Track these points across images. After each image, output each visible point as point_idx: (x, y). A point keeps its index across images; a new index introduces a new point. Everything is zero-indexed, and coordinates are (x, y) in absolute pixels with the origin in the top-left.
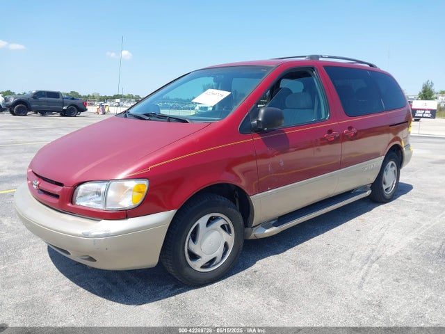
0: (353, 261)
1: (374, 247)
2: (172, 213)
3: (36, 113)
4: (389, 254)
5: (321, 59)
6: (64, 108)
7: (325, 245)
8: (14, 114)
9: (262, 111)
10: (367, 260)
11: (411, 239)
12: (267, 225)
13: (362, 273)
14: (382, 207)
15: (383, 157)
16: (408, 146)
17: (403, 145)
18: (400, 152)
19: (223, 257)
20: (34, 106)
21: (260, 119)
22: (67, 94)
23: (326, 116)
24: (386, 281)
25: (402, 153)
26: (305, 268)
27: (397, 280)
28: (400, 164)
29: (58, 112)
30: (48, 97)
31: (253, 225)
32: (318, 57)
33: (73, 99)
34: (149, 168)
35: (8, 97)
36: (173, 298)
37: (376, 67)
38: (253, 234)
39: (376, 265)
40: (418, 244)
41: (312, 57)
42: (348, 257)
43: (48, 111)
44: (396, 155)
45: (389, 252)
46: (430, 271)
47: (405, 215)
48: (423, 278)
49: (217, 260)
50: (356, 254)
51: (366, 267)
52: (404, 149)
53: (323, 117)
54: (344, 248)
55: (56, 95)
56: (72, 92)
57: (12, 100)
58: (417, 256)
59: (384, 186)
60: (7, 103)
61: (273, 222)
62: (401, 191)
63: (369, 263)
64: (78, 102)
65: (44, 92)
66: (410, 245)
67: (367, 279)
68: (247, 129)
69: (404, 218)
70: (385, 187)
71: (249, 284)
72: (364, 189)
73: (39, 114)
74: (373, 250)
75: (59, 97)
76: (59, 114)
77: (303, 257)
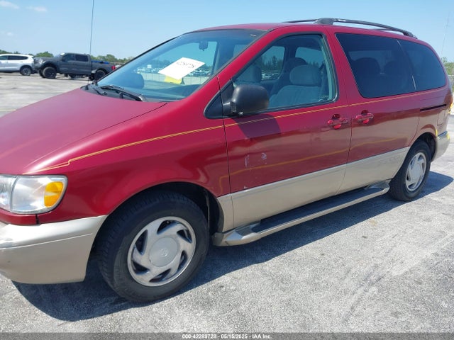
0: (347, 280)
1: (379, 262)
2: (100, 219)
3: (66, 76)
4: (395, 273)
5: (335, 24)
6: (93, 72)
7: (318, 256)
8: (44, 77)
9: (238, 90)
10: (366, 280)
11: (428, 253)
12: (243, 230)
13: (353, 300)
14: (403, 207)
15: (408, 148)
16: (444, 134)
17: (437, 134)
18: (432, 141)
19: (180, 268)
20: (63, 69)
21: (234, 100)
22: (104, 57)
23: (333, 97)
24: (381, 315)
25: (435, 143)
26: (283, 286)
27: (396, 314)
28: (431, 156)
29: (87, 76)
30: (77, 60)
31: (224, 230)
32: (332, 21)
33: (102, 63)
34: (69, 162)
35: (37, 59)
36: (109, 316)
37: (412, 36)
38: (224, 240)
39: (374, 289)
40: (435, 262)
41: (322, 21)
42: (343, 273)
43: (78, 75)
44: (427, 144)
45: (397, 271)
46: (443, 303)
47: (428, 220)
48: (431, 314)
49: (172, 273)
50: (353, 271)
51: (360, 291)
52: (438, 138)
53: (330, 97)
54: (341, 261)
55: (84, 58)
56: (108, 56)
57: (41, 62)
58: (430, 279)
59: (407, 181)
60: (37, 65)
61: (254, 226)
62: (430, 186)
63: (366, 285)
64: (107, 65)
65: (73, 54)
66: (425, 262)
67: (358, 309)
68: (217, 113)
69: (426, 224)
70: (408, 183)
71: (207, 304)
72: (380, 185)
73: (69, 77)
74: (376, 266)
75: (87, 60)
76: (87, 78)
77: (287, 270)
